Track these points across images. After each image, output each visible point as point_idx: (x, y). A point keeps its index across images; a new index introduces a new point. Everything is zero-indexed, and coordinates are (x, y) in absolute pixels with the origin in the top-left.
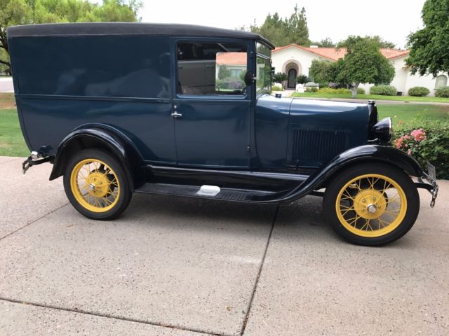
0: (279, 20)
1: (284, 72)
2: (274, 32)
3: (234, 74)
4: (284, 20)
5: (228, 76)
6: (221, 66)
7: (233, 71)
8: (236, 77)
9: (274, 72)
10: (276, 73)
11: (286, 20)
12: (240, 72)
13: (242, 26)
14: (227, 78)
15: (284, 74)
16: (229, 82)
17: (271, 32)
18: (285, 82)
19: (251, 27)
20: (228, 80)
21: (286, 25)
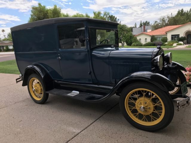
0: (184, 12)
1: (185, 36)
2: (180, 18)
3: (158, 39)
4: (186, 12)
5: (156, 40)
6: (152, 36)
7: (158, 38)
8: (159, 41)
9: (179, 37)
10: (180, 37)
11: (188, 12)
12: (162, 38)
13: (163, 17)
14: (155, 41)
15: (184, 37)
16: (156, 43)
17: (178, 18)
18: (185, 41)
19: (168, 17)
20: (155, 42)
21: (187, 14)
